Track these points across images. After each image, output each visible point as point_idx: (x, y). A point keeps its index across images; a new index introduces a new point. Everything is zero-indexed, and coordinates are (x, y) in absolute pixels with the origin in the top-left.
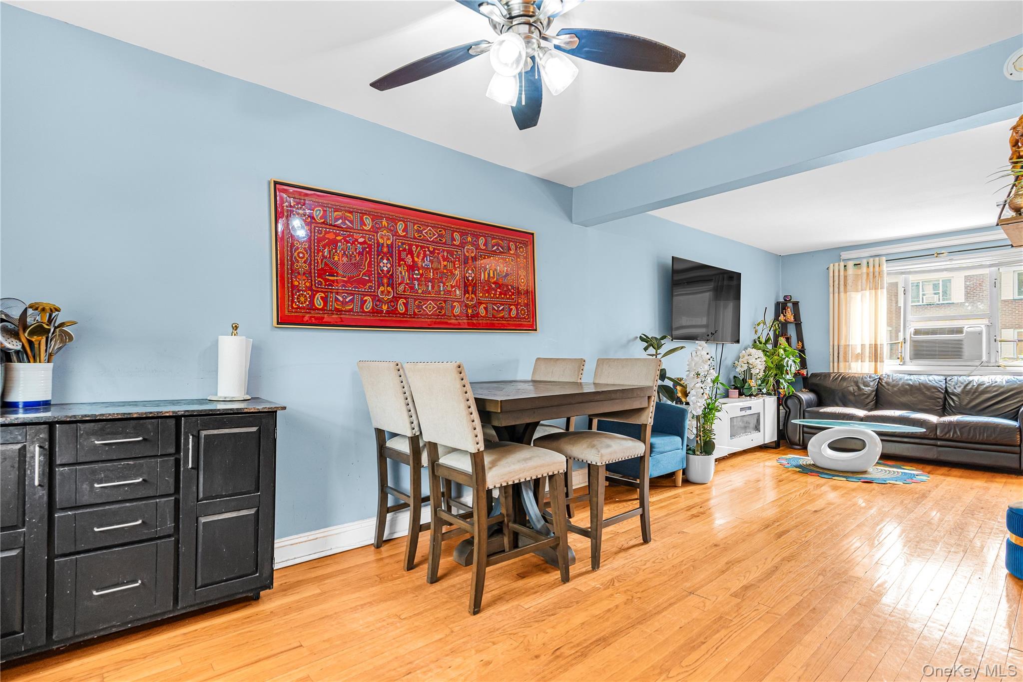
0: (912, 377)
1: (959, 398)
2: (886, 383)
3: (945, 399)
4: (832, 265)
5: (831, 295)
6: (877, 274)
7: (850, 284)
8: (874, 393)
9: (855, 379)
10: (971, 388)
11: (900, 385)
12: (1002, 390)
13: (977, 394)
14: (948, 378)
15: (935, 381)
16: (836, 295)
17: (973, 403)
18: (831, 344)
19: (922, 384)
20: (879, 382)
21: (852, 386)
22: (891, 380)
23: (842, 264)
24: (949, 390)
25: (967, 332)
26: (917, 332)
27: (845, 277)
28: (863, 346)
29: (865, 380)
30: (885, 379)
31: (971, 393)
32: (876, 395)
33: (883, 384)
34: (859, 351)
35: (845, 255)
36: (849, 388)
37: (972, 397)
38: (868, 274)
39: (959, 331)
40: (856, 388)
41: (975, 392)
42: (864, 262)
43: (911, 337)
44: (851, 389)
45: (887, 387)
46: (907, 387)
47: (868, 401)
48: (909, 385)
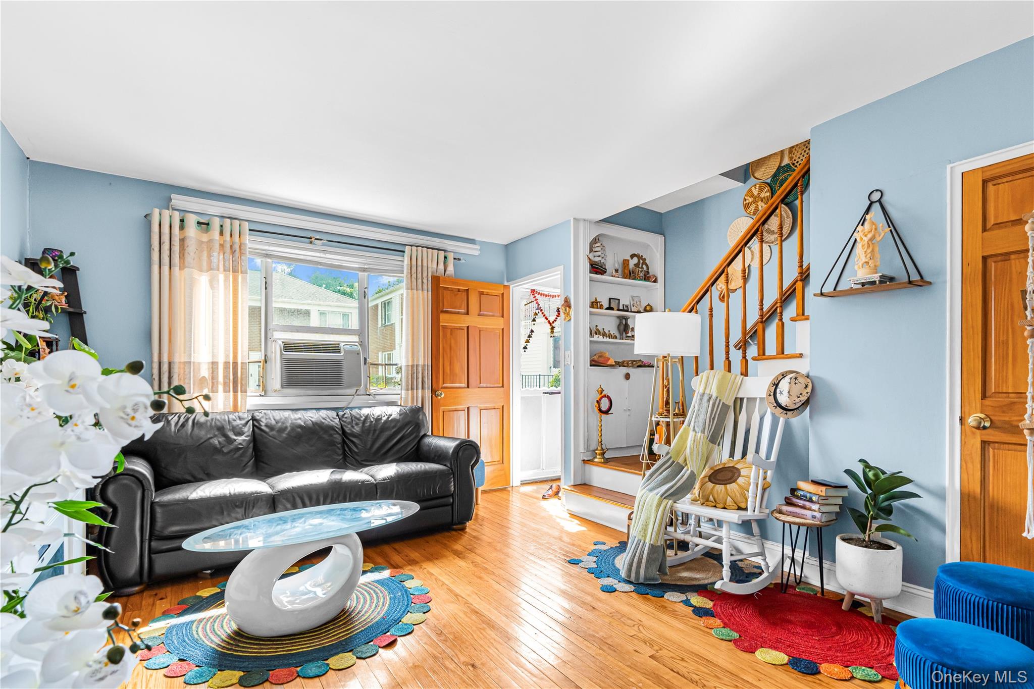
0: (299, 415)
1: (360, 440)
2: (266, 426)
3: (344, 442)
4: (157, 211)
5: (155, 268)
6: (237, 247)
7: (192, 254)
8: (251, 445)
9: (218, 424)
10: (370, 425)
11: (289, 429)
12: (399, 425)
13: (377, 432)
14: (341, 413)
15: (329, 418)
16: (166, 268)
17: (377, 445)
18: (156, 359)
19: (316, 423)
20: (254, 425)
21: (215, 436)
22: (273, 422)
23: (177, 216)
24: (346, 429)
25: (345, 351)
26: (288, 347)
27: (182, 241)
28: (214, 364)
29: (235, 423)
30: (263, 420)
31: (372, 432)
32: (256, 449)
33: (263, 428)
34: (205, 372)
35: (178, 201)
36: (211, 441)
37: (374, 437)
38: (222, 246)
39: (335, 349)
40: (222, 439)
41: (375, 430)
42: (216, 223)
43: (281, 354)
44: (215, 441)
45: (271, 433)
46: (299, 430)
47: (246, 459)
48: (300, 427)
